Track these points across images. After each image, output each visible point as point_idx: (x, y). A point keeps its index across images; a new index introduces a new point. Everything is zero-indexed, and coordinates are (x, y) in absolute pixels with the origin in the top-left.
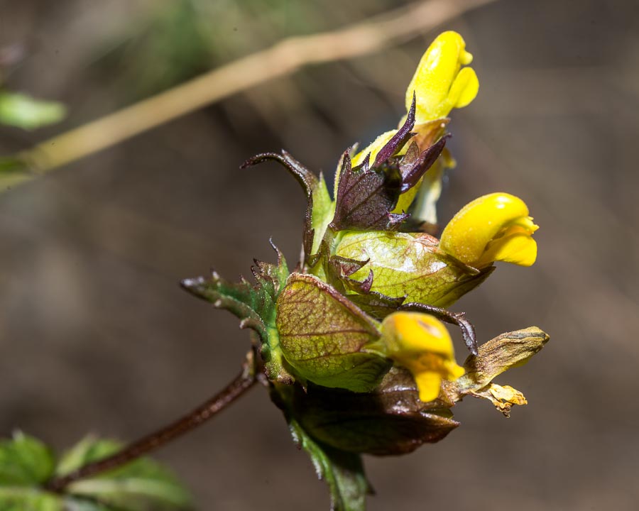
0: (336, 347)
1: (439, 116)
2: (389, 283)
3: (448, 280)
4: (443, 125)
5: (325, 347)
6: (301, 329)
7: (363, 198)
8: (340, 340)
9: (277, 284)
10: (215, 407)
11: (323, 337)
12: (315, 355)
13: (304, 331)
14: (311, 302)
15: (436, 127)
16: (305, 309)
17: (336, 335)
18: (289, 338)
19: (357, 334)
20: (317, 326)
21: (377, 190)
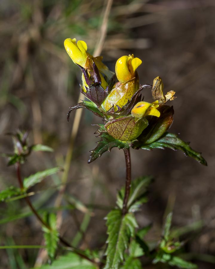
0: (131, 129)
1: (86, 58)
2: (123, 102)
3: (132, 86)
4: (89, 58)
5: (129, 131)
6: (120, 134)
7: (96, 95)
8: (129, 126)
9: (105, 131)
10: (129, 161)
11: (126, 130)
12: (129, 135)
13: (121, 134)
14: (115, 127)
15: (88, 60)
16: (116, 130)
17: (127, 127)
18: (121, 138)
19: (130, 122)
20: (122, 130)
21: (96, 91)
